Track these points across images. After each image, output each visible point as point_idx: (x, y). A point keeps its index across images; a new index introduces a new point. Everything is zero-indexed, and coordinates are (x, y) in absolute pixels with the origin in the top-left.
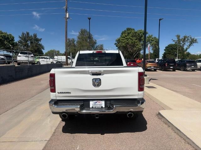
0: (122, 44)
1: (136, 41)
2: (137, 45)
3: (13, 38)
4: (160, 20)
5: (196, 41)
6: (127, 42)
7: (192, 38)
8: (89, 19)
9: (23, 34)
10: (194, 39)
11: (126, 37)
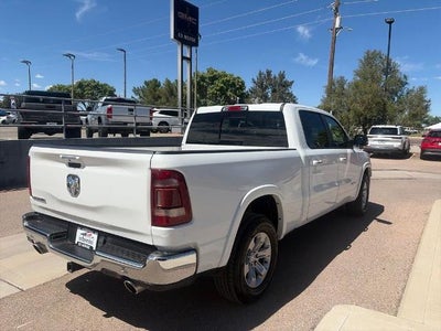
3: (243, 83)
9: (260, 74)
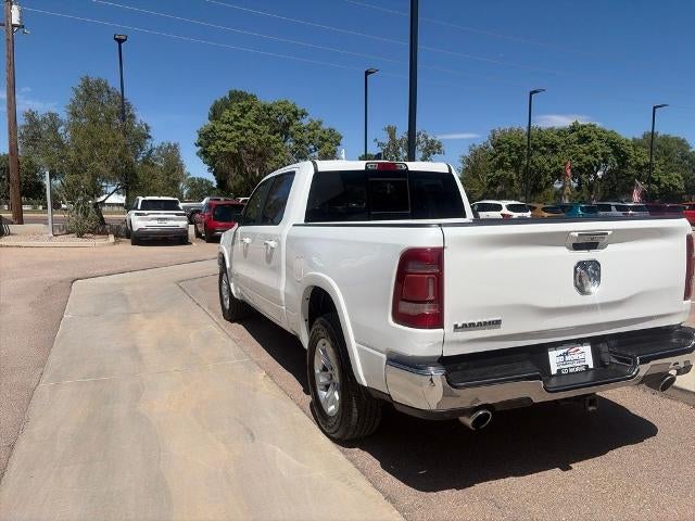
0: (224, 146)
1: (273, 138)
2: (277, 151)
4: (367, 73)
5: (439, 147)
6: (243, 139)
7: (429, 139)
8: (120, 41)
10: (433, 141)
11: (236, 123)
